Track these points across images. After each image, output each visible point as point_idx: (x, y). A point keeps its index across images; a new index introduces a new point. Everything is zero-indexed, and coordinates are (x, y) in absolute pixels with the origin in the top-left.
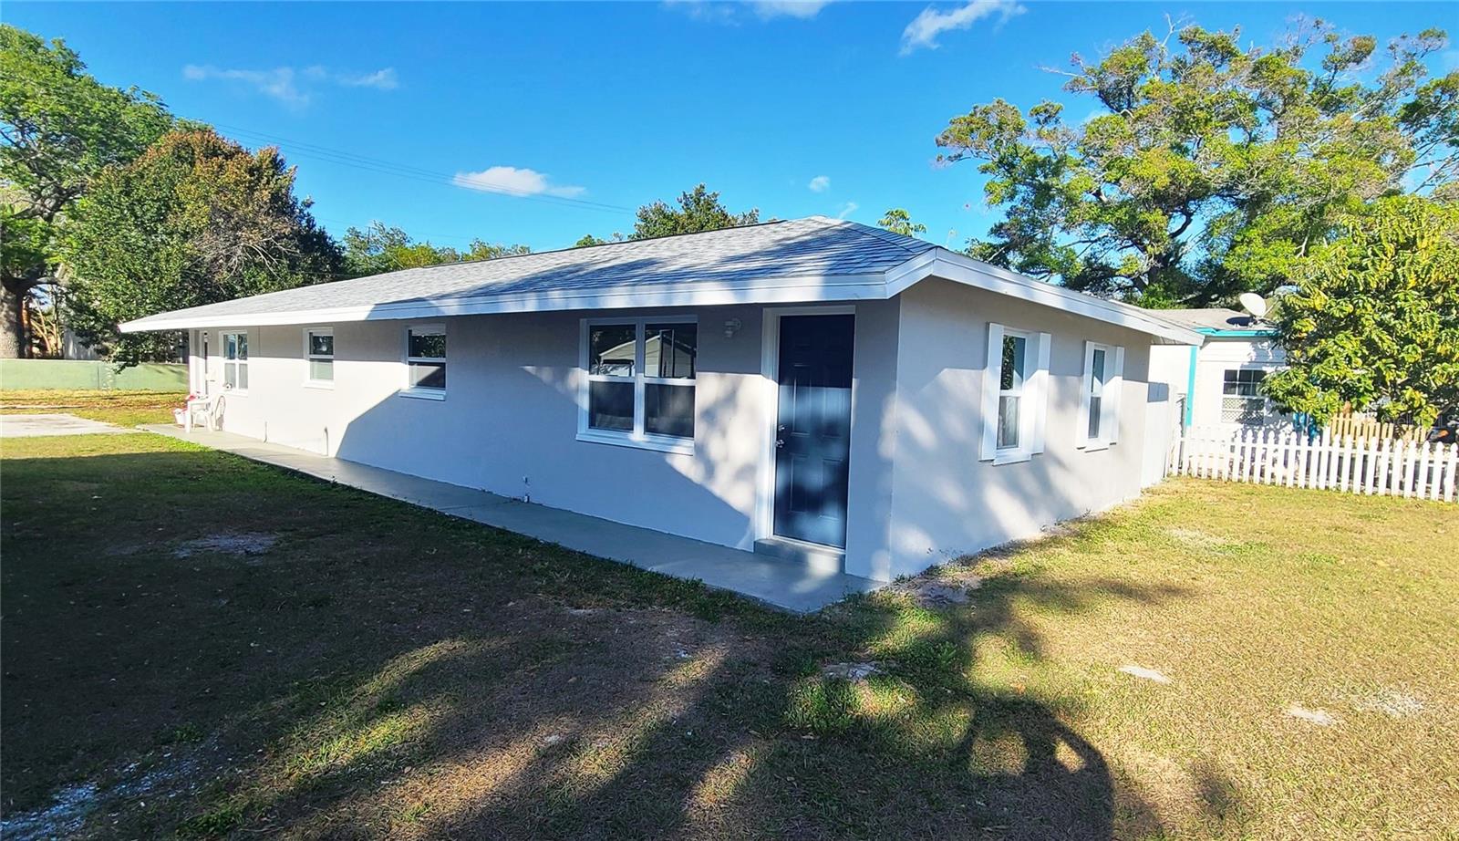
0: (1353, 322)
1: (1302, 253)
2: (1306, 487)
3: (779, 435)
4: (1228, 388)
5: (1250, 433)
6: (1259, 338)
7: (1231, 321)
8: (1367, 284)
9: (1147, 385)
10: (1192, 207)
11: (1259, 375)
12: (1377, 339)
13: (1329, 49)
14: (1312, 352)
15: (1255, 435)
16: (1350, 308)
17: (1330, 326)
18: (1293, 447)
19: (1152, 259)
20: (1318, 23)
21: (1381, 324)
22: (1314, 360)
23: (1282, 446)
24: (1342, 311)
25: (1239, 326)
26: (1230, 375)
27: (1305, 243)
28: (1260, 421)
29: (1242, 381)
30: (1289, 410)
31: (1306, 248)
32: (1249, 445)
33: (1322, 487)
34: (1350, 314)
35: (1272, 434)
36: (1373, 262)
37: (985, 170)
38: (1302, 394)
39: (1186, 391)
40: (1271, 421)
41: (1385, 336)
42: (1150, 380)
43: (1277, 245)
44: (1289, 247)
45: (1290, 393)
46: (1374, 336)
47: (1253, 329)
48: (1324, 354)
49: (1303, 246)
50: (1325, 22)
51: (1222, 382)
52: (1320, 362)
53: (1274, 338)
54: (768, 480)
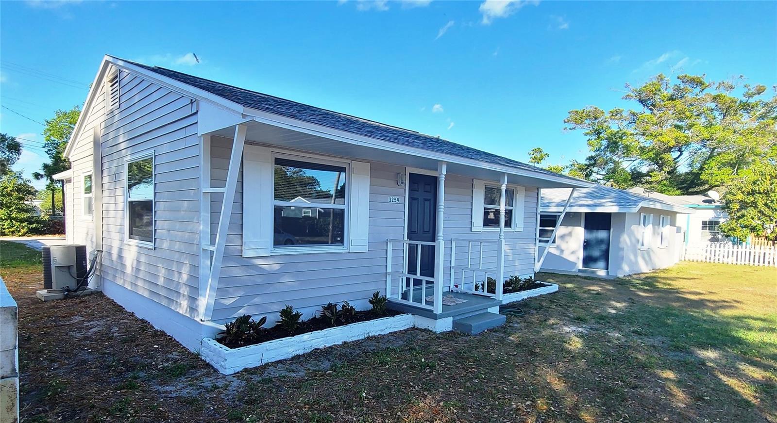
0: (754, 205)
1: (735, 172)
2: (737, 264)
3: (584, 242)
4: (704, 227)
5: (713, 245)
6: (717, 207)
7: (704, 201)
8: (759, 190)
9: (676, 228)
10: (683, 149)
11: (717, 223)
12: (763, 210)
13: (746, 90)
14: (738, 214)
15: (715, 246)
16: (753, 199)
17: (744, 205)
18: (731, 250)
19: (666, 173)
20: (741, 76)
21: (766, 205)
22: (739, 218)
23: (726, 250)
24: (750, 200)
25: (708, 204)
26: (704, 223)
27: (736, 168)
28: (717, 240)
29: (710, 225)
30: (730, 236)
31: (737, 170)
32: (713, 249)
33: (743, 264)
34: (753, 201)
35: (722, 245)
36: (761, 183)
37: (586, 134)
38: (734, 230)
39: (686, 229)
40: (722, 240)
41: (767, 209)
42: (677, 226)
43: (724, 170)
44: (728, 170)
45: (730, 230)
46: (762, 209)
47: (713, 205)
48: (743, 216)
49: (735, 170)
50: (744, 76)
51: (701, 225)
52: (741, 218)
53: (723, 208)
54: (581, 254)
